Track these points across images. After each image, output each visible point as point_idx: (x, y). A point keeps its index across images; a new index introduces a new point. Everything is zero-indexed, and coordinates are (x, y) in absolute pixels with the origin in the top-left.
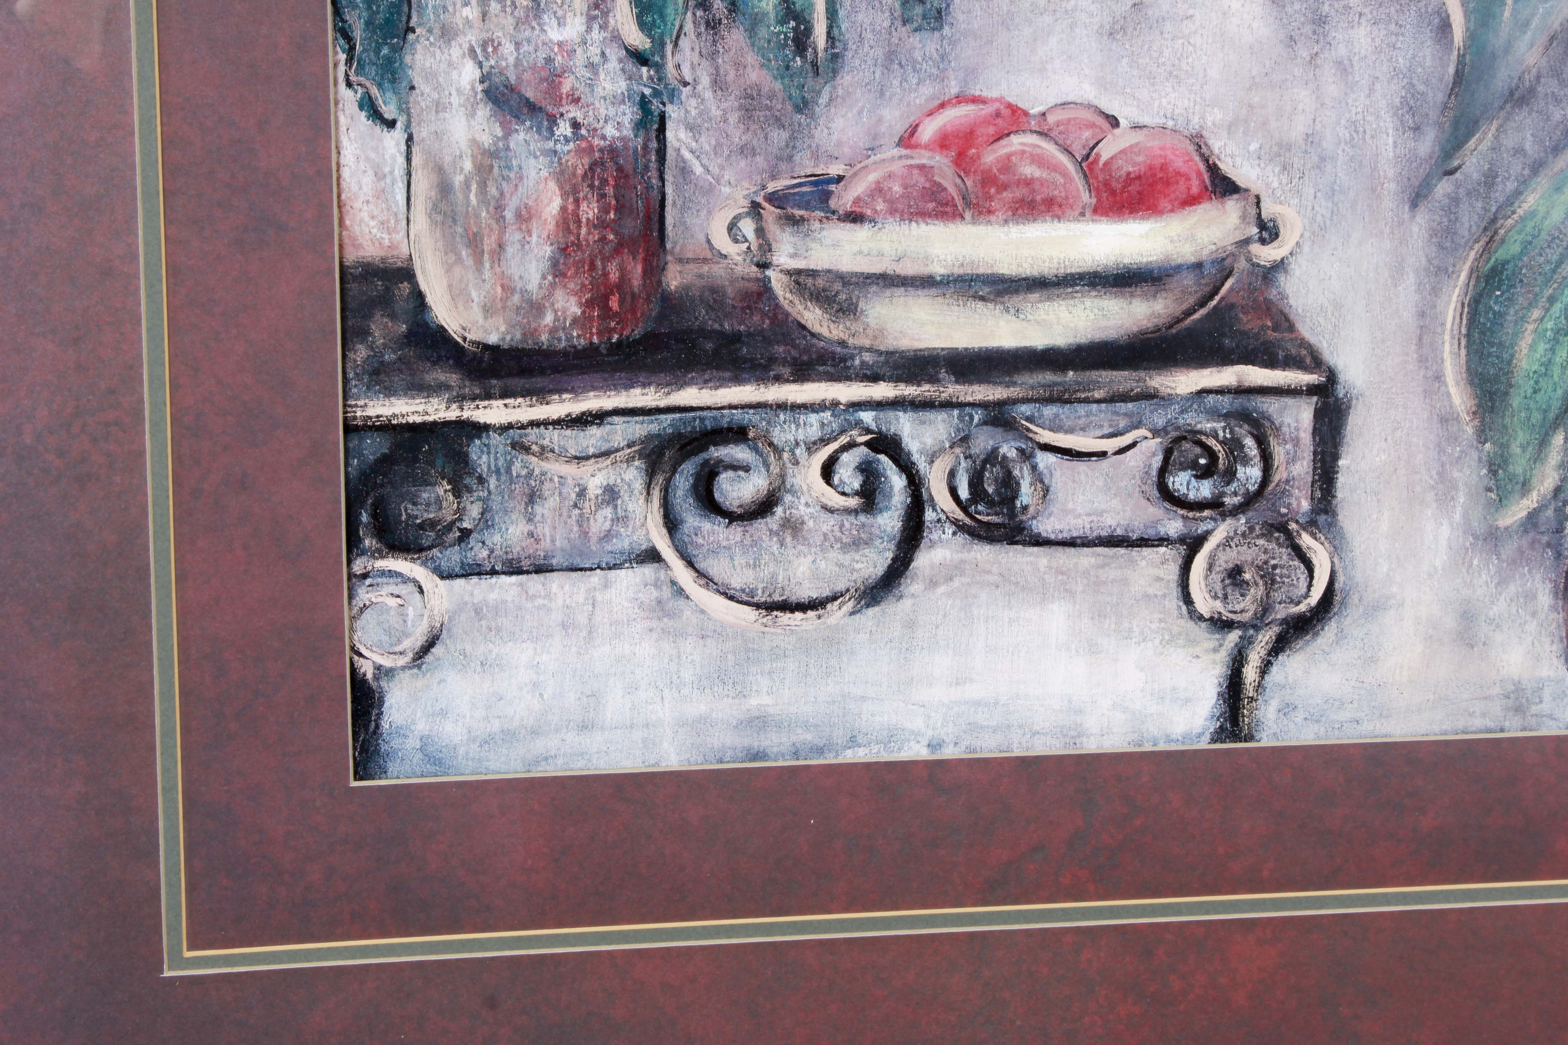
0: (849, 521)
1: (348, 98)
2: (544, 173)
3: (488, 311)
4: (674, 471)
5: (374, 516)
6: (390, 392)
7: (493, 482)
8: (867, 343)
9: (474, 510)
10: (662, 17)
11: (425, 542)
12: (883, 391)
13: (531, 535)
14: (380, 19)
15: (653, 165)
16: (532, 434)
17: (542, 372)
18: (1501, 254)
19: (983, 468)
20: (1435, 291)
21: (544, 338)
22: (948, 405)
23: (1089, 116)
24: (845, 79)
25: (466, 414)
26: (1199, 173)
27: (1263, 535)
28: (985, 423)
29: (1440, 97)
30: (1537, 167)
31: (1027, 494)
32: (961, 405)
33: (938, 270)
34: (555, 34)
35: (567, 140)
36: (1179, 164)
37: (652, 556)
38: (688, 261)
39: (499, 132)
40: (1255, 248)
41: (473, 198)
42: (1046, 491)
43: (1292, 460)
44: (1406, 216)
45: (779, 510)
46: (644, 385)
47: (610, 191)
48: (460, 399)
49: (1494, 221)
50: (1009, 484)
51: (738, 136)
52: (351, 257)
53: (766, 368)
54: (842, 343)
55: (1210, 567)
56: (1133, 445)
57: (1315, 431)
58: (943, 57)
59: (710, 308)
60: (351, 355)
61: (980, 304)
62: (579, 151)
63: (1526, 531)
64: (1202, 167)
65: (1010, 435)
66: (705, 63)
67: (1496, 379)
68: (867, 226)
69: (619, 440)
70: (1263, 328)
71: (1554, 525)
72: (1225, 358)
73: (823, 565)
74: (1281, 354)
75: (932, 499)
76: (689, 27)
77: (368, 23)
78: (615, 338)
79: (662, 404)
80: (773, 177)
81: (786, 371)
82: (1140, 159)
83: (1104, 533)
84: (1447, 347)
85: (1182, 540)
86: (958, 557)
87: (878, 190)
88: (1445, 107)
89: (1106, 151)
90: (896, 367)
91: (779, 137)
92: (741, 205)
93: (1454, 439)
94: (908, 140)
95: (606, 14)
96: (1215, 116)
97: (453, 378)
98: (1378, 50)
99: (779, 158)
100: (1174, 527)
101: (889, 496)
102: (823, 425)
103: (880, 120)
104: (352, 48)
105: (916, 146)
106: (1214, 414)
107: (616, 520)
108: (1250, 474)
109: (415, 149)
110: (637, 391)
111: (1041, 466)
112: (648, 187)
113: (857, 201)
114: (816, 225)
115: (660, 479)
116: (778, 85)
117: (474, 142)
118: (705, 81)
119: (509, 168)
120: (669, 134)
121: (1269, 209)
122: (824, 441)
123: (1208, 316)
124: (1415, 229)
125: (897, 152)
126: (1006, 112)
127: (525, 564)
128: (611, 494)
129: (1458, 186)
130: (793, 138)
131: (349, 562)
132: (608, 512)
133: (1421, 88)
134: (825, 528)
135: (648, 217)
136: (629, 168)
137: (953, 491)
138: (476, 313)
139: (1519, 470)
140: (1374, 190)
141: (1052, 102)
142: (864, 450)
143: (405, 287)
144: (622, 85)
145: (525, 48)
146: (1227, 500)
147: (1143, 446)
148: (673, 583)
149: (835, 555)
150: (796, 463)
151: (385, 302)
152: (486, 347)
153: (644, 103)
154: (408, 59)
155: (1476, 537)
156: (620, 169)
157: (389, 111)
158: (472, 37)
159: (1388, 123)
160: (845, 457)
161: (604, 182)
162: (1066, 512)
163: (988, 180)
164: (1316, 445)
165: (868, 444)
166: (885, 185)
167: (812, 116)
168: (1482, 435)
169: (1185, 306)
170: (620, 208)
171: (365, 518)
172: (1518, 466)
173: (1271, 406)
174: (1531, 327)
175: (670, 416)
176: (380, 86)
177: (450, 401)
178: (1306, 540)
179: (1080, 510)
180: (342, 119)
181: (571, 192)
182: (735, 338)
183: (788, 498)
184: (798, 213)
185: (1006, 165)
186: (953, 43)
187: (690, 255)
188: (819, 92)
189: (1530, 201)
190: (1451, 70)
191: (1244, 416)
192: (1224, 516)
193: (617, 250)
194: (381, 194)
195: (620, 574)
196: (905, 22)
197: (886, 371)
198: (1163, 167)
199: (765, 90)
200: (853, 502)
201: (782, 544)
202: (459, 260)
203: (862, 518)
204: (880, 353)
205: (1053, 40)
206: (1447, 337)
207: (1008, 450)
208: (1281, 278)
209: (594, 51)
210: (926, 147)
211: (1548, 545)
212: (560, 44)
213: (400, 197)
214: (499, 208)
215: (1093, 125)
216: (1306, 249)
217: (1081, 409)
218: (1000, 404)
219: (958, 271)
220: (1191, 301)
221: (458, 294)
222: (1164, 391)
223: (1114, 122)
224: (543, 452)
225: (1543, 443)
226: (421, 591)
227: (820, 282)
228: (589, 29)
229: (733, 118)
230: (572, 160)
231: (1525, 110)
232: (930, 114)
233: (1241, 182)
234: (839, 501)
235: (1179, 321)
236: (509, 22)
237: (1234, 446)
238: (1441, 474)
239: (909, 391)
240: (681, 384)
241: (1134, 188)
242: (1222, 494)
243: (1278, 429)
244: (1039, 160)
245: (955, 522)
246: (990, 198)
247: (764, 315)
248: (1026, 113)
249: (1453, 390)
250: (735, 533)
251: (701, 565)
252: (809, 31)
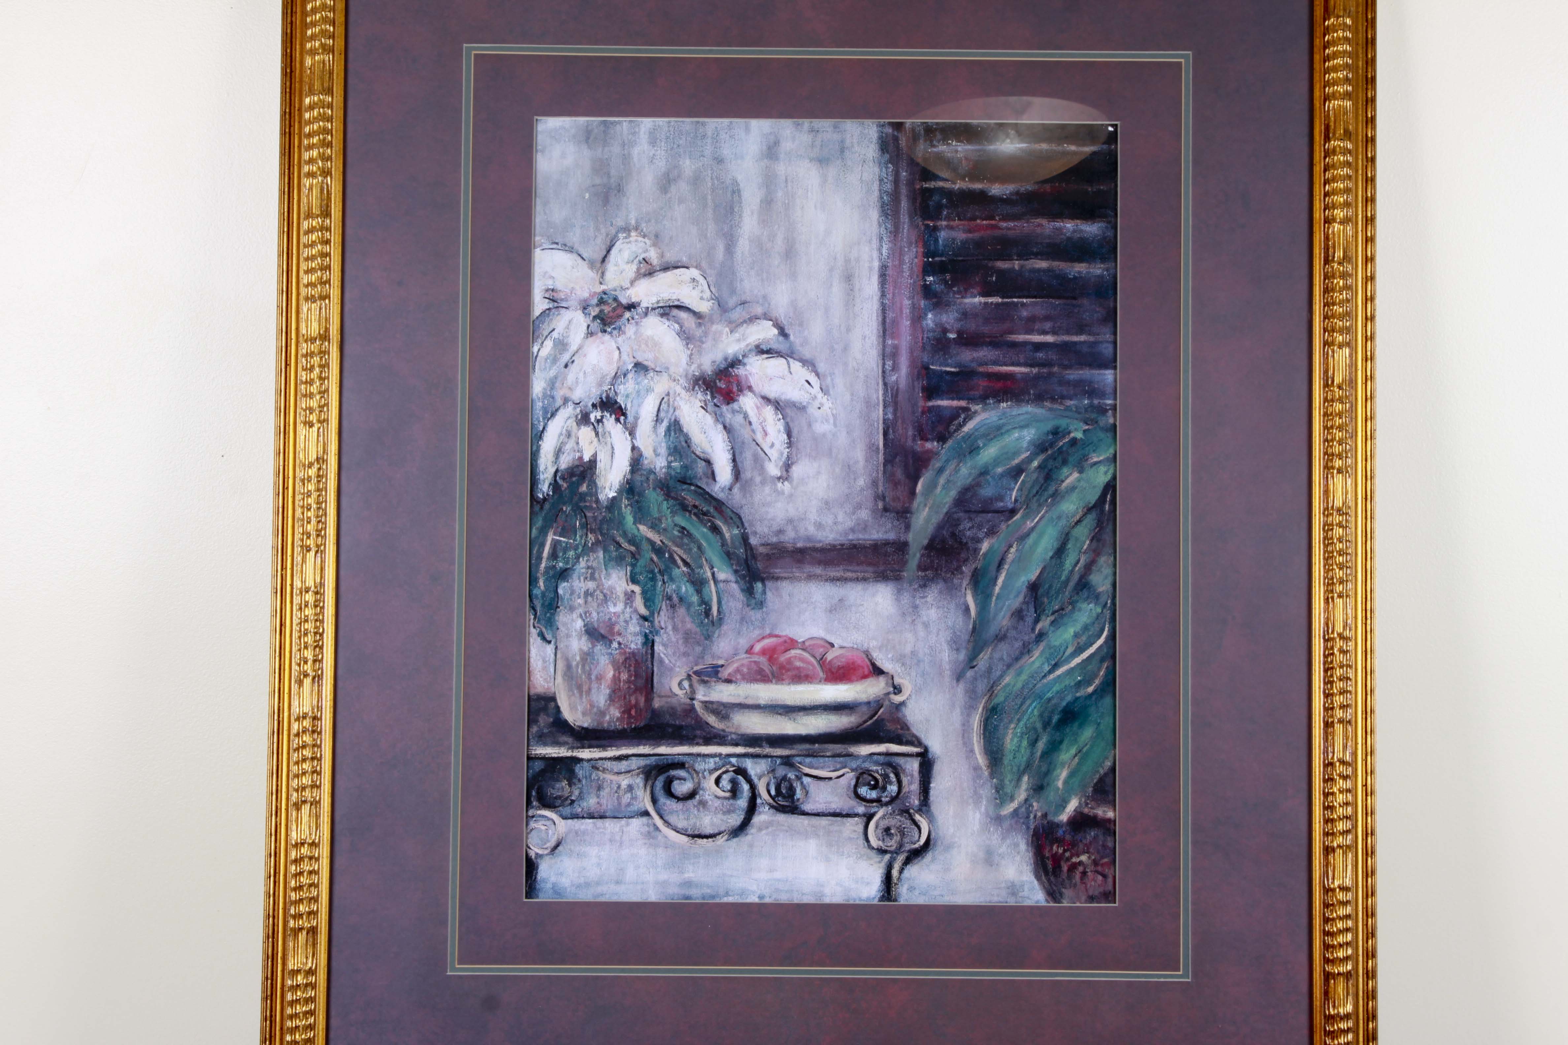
0: (726, 802)
1: (534, 632)
2: (607, 662)
3: (584, 714)
4: (656, 779)
5: (538, 793)
6: (545, 744)
7: (584, 782)
8: (733, 730)
9: (577, 792)
10: (654, 603)
11: (557, 804)
12: (740, 750)
13: (598, 803)
14: (547, 603)
15: (649, 659)
16: (600, 762)
17: (605, 739)
18: (996, 701)
19: (781, 782)
20: (969, 715)
21: (605, 725)
22: (766, 756)
23: (822, 643)
24: (725, 627)
25: (574, 754)
26: (868, 666)
27: (898, 815)
28: (781, 764)
29: (967, 637)
30: (1009, 666)
31: (799, 794)
32: (772, 757)
33: (762, 702)
34: (612, 609)
35: (616, 649)
36: (859, 662)
37: (646, 814)
38: (662, 697)
39: (590, 646)
40: (892, 696)
41: (580, 671)
42: (807, 793)
43: (910, 783)
44: (955, 685)
45: (697, 797)
46: (644, 745)
47: (632, 669)
48: (572, 748)
49: (992, 687)
50: (792, 790)
51: (682, 649)
52: (532, 692)
53: (693, 739)
54: (723, 731)
55: (877, 827)
56: (843, 775)
57: (920, 772)
58: (763, 619)
59: (671, 715)
60: (531, 730)
61: (779, 716)
62: (620, 653)
63: (1013, 817)
64: (869, 663)
65: (792, 769)
66: (670, 621)
67: (997, 752)
68: (733, 684)
69: (634, 767)
70: (897, 728)
71: (1025, 815)
72: (880, 740)
73: (715, 820)
74: (904, 740)
75: (760, 795)
76: (664, 607)
77: (543, 605)
78: (633, 726)
79: (652, 752)
80: (696, 665)
81: (701, 741)
82: (843, 660)
83: (831, 811)
84: (975, 738)
85: (864, 815)
86: (771, 818)
87: (738, 670)
88: (969, 641)
89: (830, 656)
90: (745, 740)
91: (698, 649)
92: (683, 675)
93: (980, 777)
94: (749, 651)
95: (632, 602)
96: (873, 644)
97: (570, 740)
98: (939, 619)
99: (699, 657)
100: (861, 809)
101: (742, 793)
102: (715, 763)
103: (738, 643)
104: (536, 614)
105: (753, 654)
106: (877, 763)
107: (632, 798)
108: (893, 788)
109: (559, 652)
110: (642, 747)
111: (805, 782)
112: (647, 668)
113: (729, 674)
114: (713, 684)
115: (650, 783)
116: (698, 630)
117: (581, 650)
118: (670, 627)
119: (594, 659)
120: (656, 648)
121: (897, 681)
122: (716, 769)
123: (873, 723)
124: (959, 690)
125: (745, 656)
126: (788, 641)
127: (596, 815)
128: (630, 788)
129: (976, 673)
130: (704, 650)
131: (527, 811)
132: (629, 795)
133: (958, 633)
134: (716, 805)
135: (647, 680)
136: (640, 660)
137: (769, 792)
138: (579, 715)
139: (1009, 791)
140: (941, 674)
141: (807, 637)
142: (732, 773)
143: (552, 704)
144: (638, 629)
145: (601, 614)
146: (883, 799)
147: (847, 776)
148: (655, 825)
149: (720, 816)
150: (704, 778)
151: (545, 709)
152: (583, 728)
153: (646, 636)
154: (557, 618)
155: (991, 819)
156: (636, 661)
157: (549, 637)
158: (581, 610)
159: (945, 647)
160: (724, 776)
161: (630, 665)
162: (815, 802)
163: (782, 667)
164: (921, 777)
165: (734, 771)
166: (741, 668)
167: (712, 641)
168: (992, 775)
169: (864, 719)
170: (636, 676)
171: (534, 793)
172: (1009, 789)
173: (901, 761)
174: (1010, 731)
175: (654, 758)
176: (546, 628)
177: (568, 749)
178: (917, 817)
179: (821, 801)
180: (531, 640)
181: (617, 668)
182: (681, 727)
183: (701, 792)
184: (706, 679)
185: (789, 661)
186: (767, 614)
187: (663, 694)
188: (714, 633)
189: (1007, 679)
190: (971, 626)
191: (890, 765)
192: (882, 806)
193: (635, 692)
194: (545, 668)
195: (634, 820)
196: (748, 606)
197: (741, 742)
198: (853, 663)
199: (693, 631)
200: (728, 794)
201: (699, 810)
202: (574, 694)
203: (731, 801)
204: (739, 735)
205: (807, 614)
206: (975, 734)
207: (791, 775)
208: (903, 709)
209: (627, 616)
210: (757, 654)
211: (1023, 823)
212: (614, 613)
213: (552, 670)
214: (590, 674)
215: (823, 647)
216: (913, 697)
217: (821, 760)
218: (788, 757)
219: (770, 703)
220: (866, 717)
221: (573, 708)
222: (855, 753)
223: (832, 645)
224: (604, 770)
225: (1019, 780)
226: (555, 824)
227: (715, 706)
228: (626, 608)
229: (681, 642)
230: (618, 657)
231: (1003, 643)
232: (759, 641)
233: (885, 670)
234: (722, 794)
235: (861, 725)
236: (595, 605)
237: (886, 777)
238: (975, 792)
239: (751, 750)
240: (659, 745)
241: (841, 671)
242: (881, 797)
243: (904, 770)
244: (802, 660)
245: (769, 804)
246: (783, 675)
247: (692, 718)
248: (797, 642)
249: (978, 757)
250: (679, 806)
251: (666, 818)
252: (710, 609)
